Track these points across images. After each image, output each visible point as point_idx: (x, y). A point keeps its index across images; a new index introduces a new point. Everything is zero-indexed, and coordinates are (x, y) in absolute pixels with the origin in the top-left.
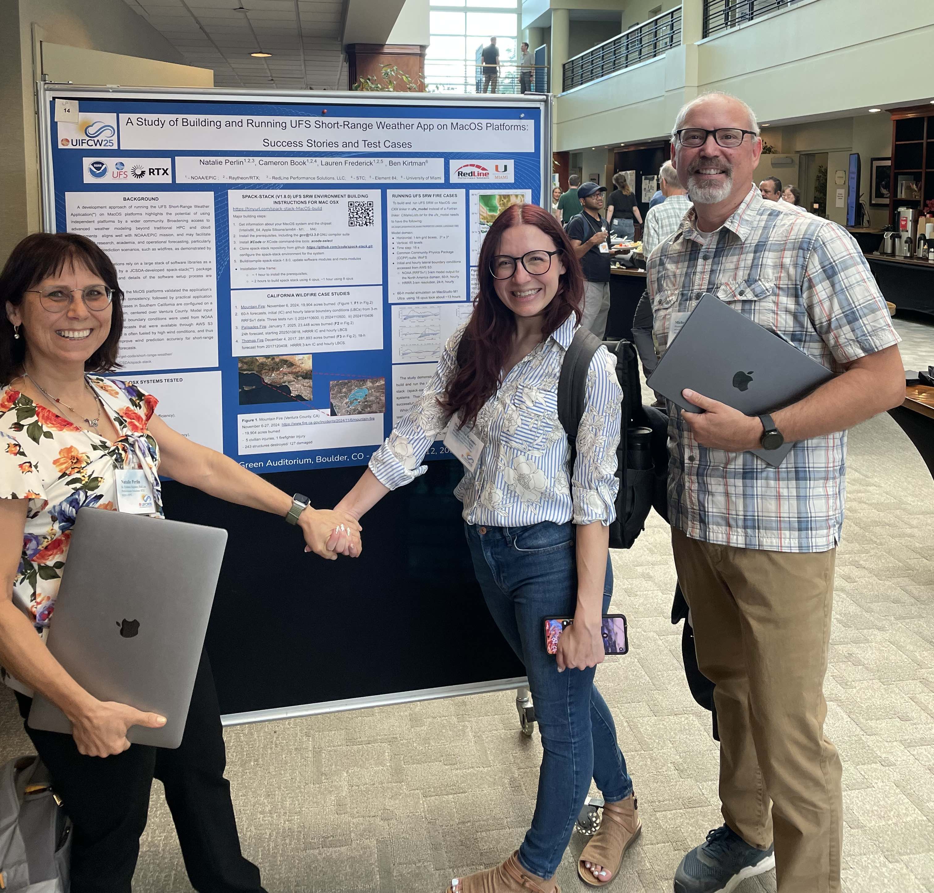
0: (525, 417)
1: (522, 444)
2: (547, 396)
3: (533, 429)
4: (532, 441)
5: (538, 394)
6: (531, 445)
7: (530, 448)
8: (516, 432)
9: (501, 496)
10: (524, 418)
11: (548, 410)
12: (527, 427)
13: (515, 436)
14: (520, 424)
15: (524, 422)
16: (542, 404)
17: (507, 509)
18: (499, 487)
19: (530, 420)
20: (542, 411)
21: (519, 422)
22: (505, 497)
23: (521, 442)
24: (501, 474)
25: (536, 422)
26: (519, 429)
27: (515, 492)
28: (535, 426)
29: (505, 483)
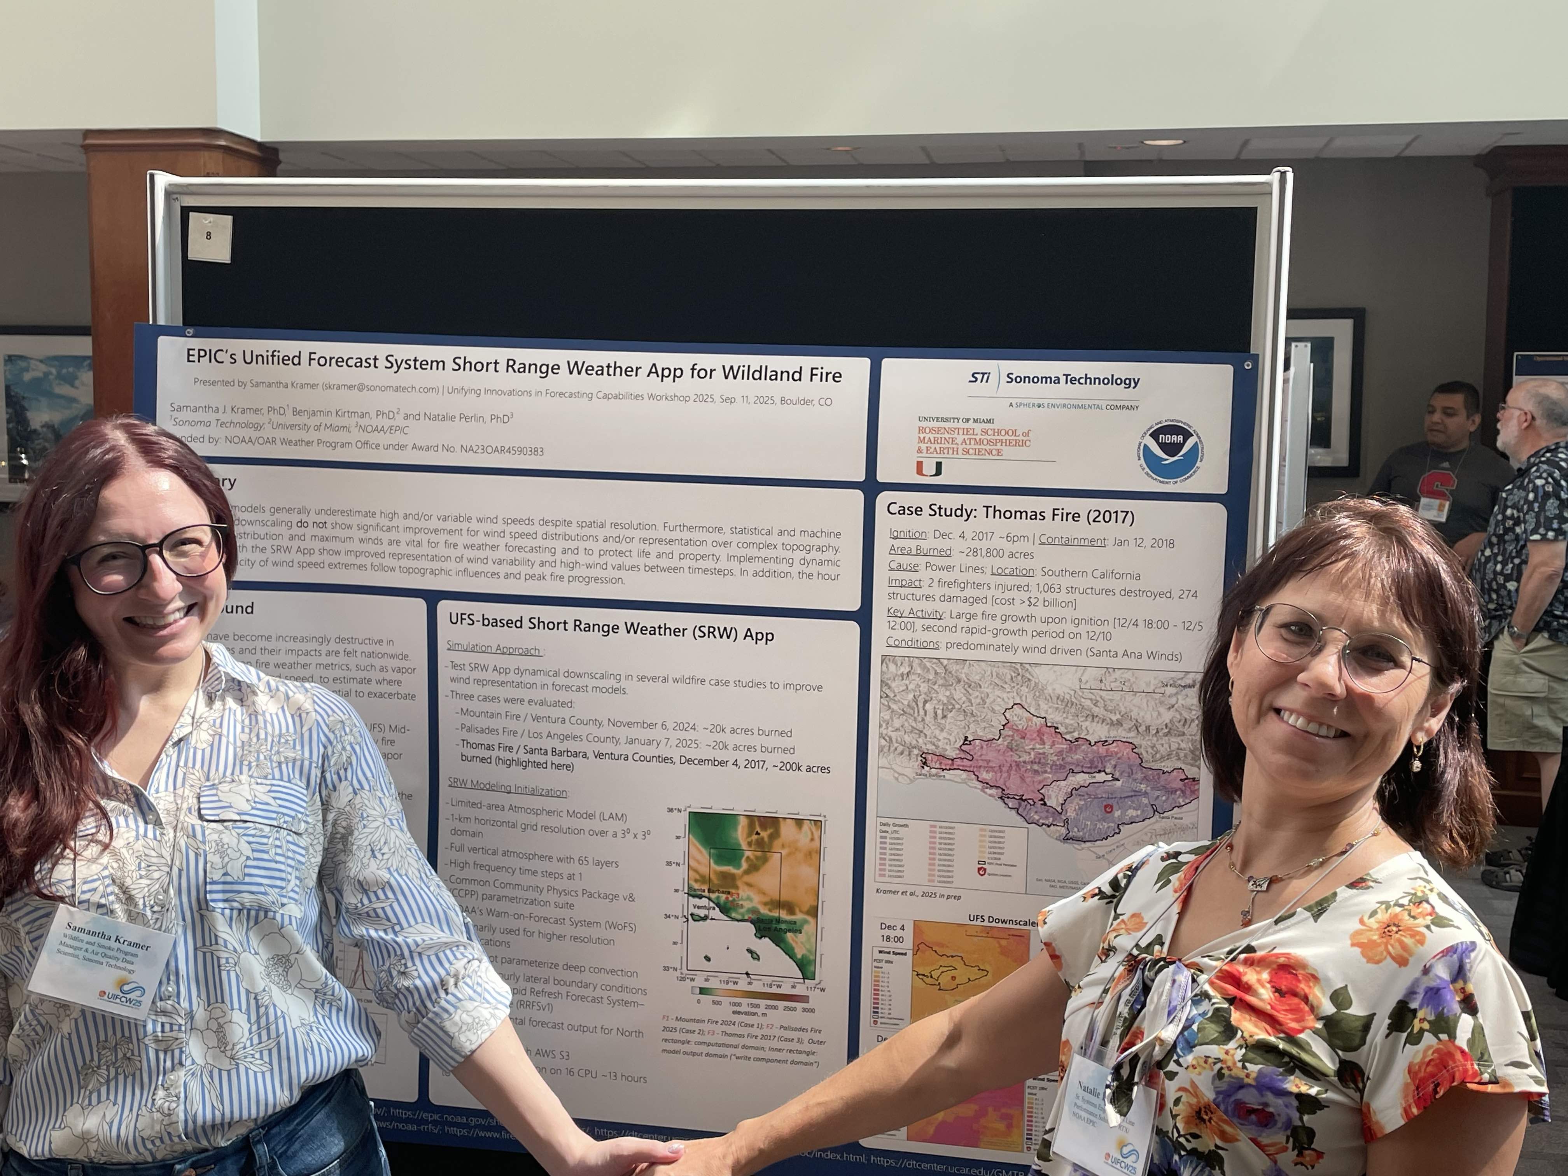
0: (253, 836)
1: (265, 894)
2: (274, 788)
3: (278, 858)
4: (283, 884)
5: (254, 786)
6: (284, 892)
7: (285, 901)
8: (247, 871)
9: (247, 1026)
10: (251, 839)
11: (284, 814)
12: (265, 856)
13: (247, 879)
14: (250, 854)
15: (254, 846)
16: (268, 804)
17: (266, 1053)
18: (236, 1006)
19: (265, 840)
20: (274, 815)
21: (247, 850)
22: (255, 1028)
23: (262, 889)
24: (233, 974)
25: (277, 843)
26: (250, 863)
27: (275, 1006)
28: (279, 851)
29: (248, 992)
